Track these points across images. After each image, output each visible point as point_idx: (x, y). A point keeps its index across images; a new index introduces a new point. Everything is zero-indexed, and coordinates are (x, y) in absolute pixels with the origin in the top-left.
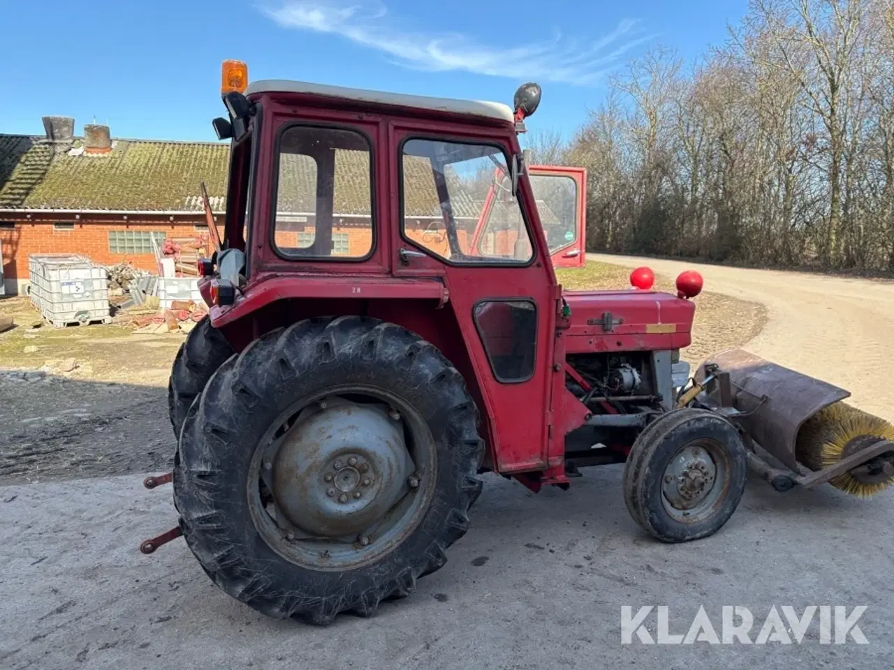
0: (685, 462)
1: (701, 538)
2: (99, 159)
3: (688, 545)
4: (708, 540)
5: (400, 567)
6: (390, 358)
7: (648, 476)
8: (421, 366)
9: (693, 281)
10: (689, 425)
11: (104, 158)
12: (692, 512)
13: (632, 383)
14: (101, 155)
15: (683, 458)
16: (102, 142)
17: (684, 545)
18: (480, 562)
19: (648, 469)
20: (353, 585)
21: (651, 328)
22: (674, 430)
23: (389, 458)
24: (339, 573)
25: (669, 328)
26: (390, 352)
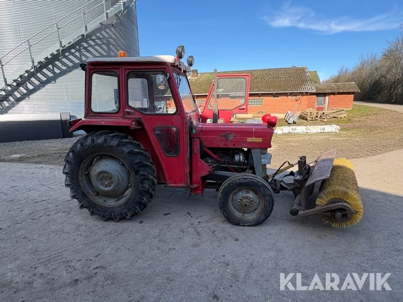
0: (241, 195)
1: (247, 226)
2: (194, 79)
3: (240, 227)
4: (251, 228)
5: (123, 210)
6: (112, 145)
7: (221, 197)
8: (123, 148)
9: (274, 120)
10: (240, 180)
11: (195, 79)
12: (246, 215)
13: (239, 160)
14: (195, 78)
15: (241, 193)
16: (195, 74)
17: (239, 227)
18: (166, 214)
19: (221, 195)
20: (110, 212)
21: (249, 140)
22: (233, 181)
23: (117, 176)
24: (107, 207)
25: (260, 140)
26: (113, 143)
